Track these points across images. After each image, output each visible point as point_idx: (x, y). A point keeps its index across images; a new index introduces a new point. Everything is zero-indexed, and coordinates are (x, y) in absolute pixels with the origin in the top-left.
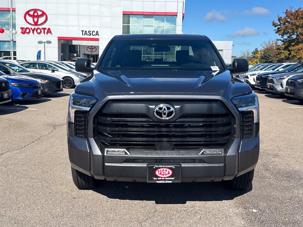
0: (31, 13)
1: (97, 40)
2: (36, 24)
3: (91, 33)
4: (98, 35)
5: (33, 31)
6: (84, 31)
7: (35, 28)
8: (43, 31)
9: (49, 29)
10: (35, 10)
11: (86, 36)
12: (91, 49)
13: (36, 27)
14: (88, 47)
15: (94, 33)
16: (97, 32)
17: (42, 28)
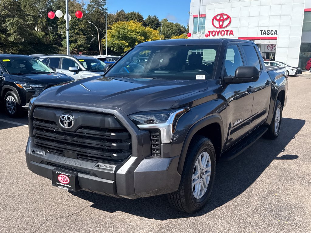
0: (218, 18)
1: (275, 38)
2: (221, 27)
3: (270, 32)
4: (277, 34)
5: (218, 33)
6: (263, 31)
7: (219, 31)
8: (226, 33)
9: (231, 31)
10: (222, 15)
11: (264, 36)
12: (271, 47)
13: (221, 30)
14: (269, 46)
15: (272, 32)
16: (276, 31)
17: (226, 31)
